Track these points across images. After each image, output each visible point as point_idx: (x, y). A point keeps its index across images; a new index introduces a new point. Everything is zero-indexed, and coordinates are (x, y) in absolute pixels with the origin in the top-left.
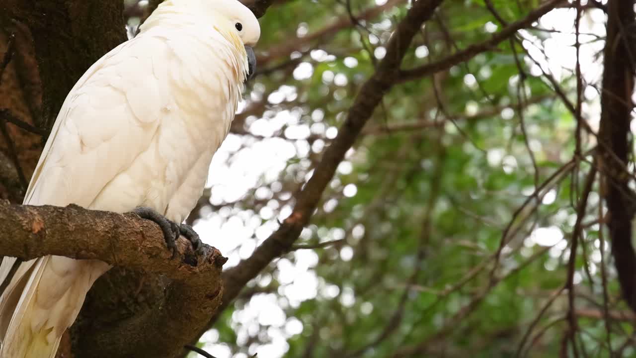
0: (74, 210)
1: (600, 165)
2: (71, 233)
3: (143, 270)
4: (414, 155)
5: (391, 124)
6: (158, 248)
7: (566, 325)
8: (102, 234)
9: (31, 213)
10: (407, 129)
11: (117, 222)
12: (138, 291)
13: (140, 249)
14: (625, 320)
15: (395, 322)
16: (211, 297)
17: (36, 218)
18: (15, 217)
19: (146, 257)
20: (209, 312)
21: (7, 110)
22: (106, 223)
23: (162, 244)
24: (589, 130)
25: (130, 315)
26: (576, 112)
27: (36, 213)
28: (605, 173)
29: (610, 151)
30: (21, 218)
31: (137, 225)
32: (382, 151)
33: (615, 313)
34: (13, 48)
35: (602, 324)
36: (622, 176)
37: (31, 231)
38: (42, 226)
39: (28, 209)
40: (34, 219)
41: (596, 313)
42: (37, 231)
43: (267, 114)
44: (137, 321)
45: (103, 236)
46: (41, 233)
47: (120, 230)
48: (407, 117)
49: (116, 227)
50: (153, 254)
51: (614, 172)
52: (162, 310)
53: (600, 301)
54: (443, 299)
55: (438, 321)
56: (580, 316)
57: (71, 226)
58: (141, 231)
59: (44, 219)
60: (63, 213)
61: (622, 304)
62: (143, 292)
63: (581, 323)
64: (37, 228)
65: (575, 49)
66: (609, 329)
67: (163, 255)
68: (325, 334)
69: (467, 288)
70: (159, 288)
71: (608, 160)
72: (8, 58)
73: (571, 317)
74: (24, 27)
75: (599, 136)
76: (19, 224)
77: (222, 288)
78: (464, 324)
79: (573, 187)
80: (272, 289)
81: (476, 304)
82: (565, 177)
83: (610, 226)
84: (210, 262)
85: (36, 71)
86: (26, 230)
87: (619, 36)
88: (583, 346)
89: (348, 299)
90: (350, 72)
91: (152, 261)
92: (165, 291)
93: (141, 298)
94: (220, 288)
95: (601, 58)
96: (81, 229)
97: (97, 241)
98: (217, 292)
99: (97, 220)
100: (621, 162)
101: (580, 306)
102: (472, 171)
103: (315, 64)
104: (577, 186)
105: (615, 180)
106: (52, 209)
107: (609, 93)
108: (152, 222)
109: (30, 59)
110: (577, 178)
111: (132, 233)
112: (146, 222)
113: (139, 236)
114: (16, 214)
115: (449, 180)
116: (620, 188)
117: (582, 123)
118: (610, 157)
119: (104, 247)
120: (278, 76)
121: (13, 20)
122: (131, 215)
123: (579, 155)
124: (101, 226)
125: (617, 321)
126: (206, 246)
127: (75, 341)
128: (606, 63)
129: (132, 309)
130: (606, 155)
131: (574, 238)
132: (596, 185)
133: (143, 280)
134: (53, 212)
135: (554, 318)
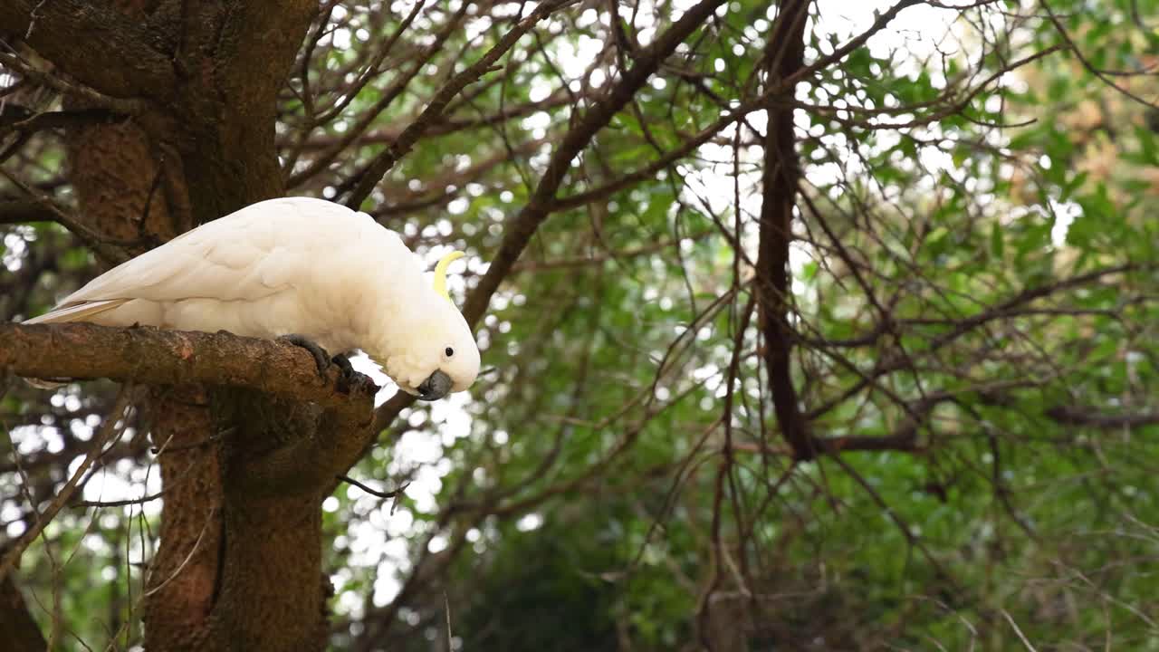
0: (224, 336)
1: (758, 297)
2: (221, 359)
3: (295, 397)
4: (571, 291)
5: (548, 260)
6: (310, 376)
7: (722, 459)
8: (253, 360)
9: (181, 339)
10: (564, 264)
11: (269, 349)
12: (290, 419)
13: (291, 376)
14: (783, 453)
15: (550, 460)
16: (363, 426)
17: (186, 344)
18: (165, 343)
19: (297, 385)
20: (361, 441)
21: (156, 235)
22: (258, 350)
23: (314, 371)
24: (748, 262)
25: (280, 445)
26: (735, 243)
27: (185, 339)
28: (763, 306)
29: (769, 283)
30: (170, 344)
31: (289, 352)
32: (540, 288)
33: (772, 447)
34: (162, 172)
35: (758, 459)
36: (781, 307)
37: (180, 357)
38: (192, 351)
39: (177, 335)
40: (183, 345)
41: (753, 447)
42: (186, 357)
43: (421, 248)
44: (288, 451)
45: (254, 363)
46: (190, 360)
47: (272, 357)
48: (566, 253)
49: (267, 354)
50: (305, 382)
51: (771, 304)
52: (313, 440)
53: (758, 434)
54: (597, 432)
55: (592, 459)
56: (737, 450)
57: (222, 352)
58: (293, 359)
59: (193, 345)
60: (212, 339)
61: (779, 438)
62: (293, 421)
63: (739, 457)
64: (186, 353)
65: (733, 178)
66: (765, 462)
67: (315, 382)
68: (479, 474)
69: (621, 422)
70: (311, 417)
71: (766, 291)
72: (156, 182)
73: (728, 450)
74: (173, 152)
75: (758, 267)
76: (168, 350)
77: (375, 417)
78: (620, 460)
79: (731, 318)
80: (426, 426)
81: (632, 437)
82: (723, 307)
83: (768, 360)
84: (363, 390)
85: (185, 197)
86: (176, 356)
87: (778, 166)
88: (740, 482)
89: (501, 437)
90: (507, 208)
91: (303, 389)
92: (316, 421)
93: (292, 428)
94: (372, 417)
95: (760, 187)
96: (232, 356)
97: (248, 367)
98: (370, 421)
99: (248, 347)
100: (778, 292)
101: (737, 442)
102: (628, 305)
103: (471, 199)
104: (735, 318)
105: (774, 312)
106: (202, 336)
107: (768, 223)
108: (303, 349)
109: (179, 185)
110: (735, 310)
111: (282, 360)
112: (297, 349)
113: (291, 363)
114: (166, 339)
115: (606, 318)
116: (778, 320)
117: (739, 253)
118: (769, 289)
119: (255, 374)
120: (433, 209)
121: (162, 145)
122: (282, 341)
123: (736, 285)
124: (253, 352)
125: (774, 455)
126: (360, 374)
127: (224, 472)
128: (766, 194)
129: (283, 439)
130: (764, 286)
131: (732, 372)
132: (754, 316)
133: (294, 409)
134: (203, 338)
135: (708, 453)
